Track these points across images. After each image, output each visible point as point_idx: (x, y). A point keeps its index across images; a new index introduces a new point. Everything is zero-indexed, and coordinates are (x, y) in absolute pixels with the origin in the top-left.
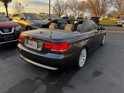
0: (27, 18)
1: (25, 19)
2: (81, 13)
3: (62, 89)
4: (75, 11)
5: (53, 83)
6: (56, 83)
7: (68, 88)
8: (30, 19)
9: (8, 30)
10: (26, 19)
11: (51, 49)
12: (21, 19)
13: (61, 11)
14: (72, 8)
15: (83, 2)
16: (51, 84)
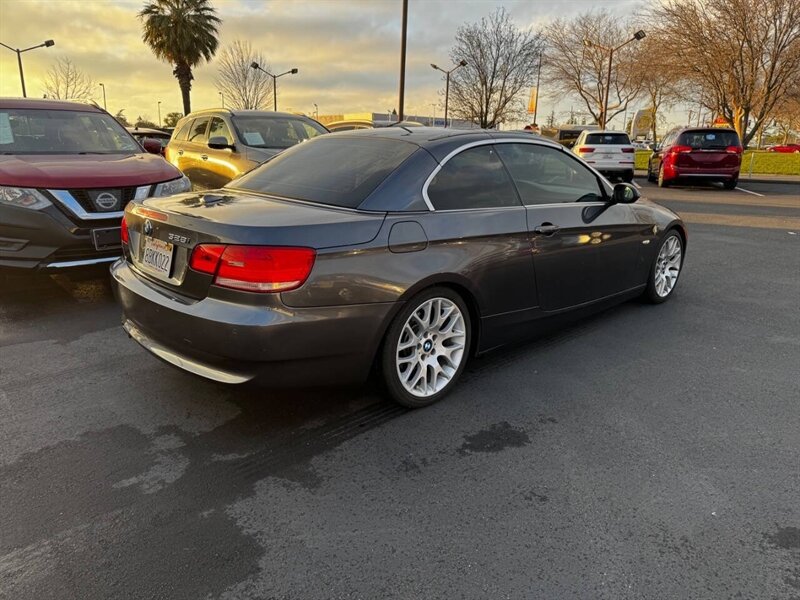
0: (243, 141)
1: (233, 148)
2: (642, 103)
3: (258, 483)
4: (596, 94)
5: (231, 457)
6: (245, 456)
7: (287, 481)
8: (263, 143)
9: (114, 200)
10: (239, 147)
11: (216, 274)
12: (211, 145)
13: (496, 96)
14: (573, 79)
15: (638, 36)
16: (217, 457)
